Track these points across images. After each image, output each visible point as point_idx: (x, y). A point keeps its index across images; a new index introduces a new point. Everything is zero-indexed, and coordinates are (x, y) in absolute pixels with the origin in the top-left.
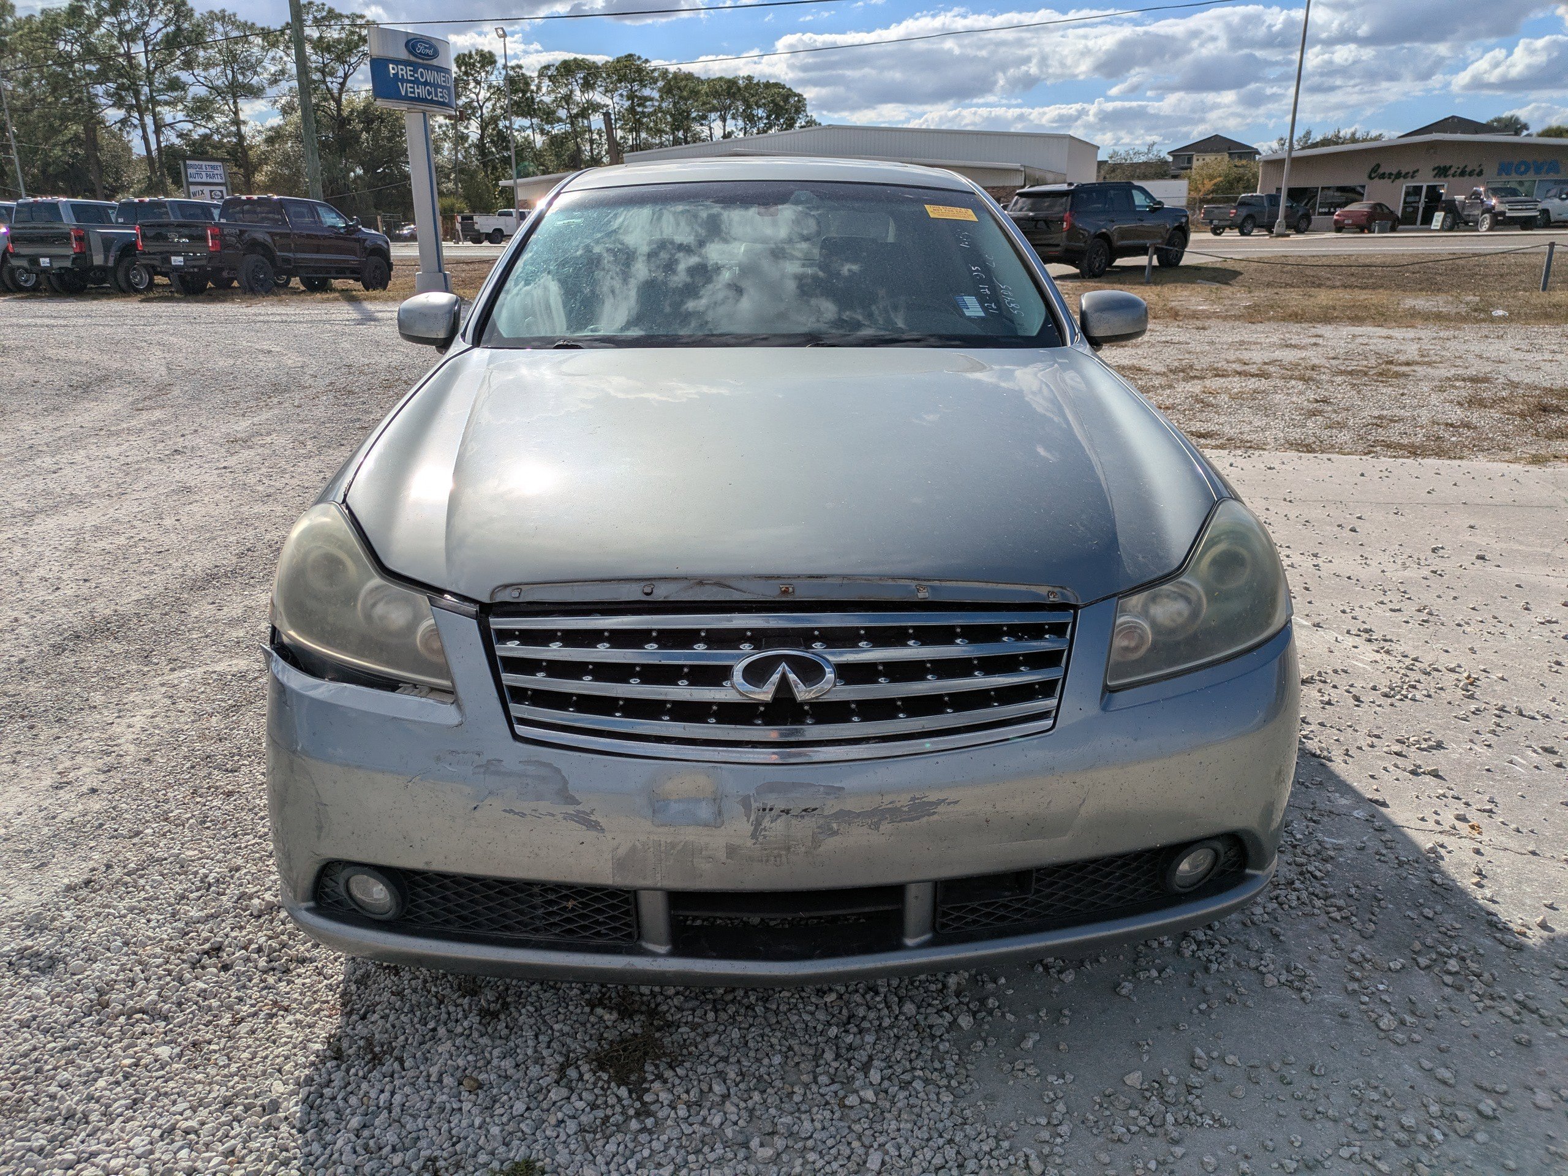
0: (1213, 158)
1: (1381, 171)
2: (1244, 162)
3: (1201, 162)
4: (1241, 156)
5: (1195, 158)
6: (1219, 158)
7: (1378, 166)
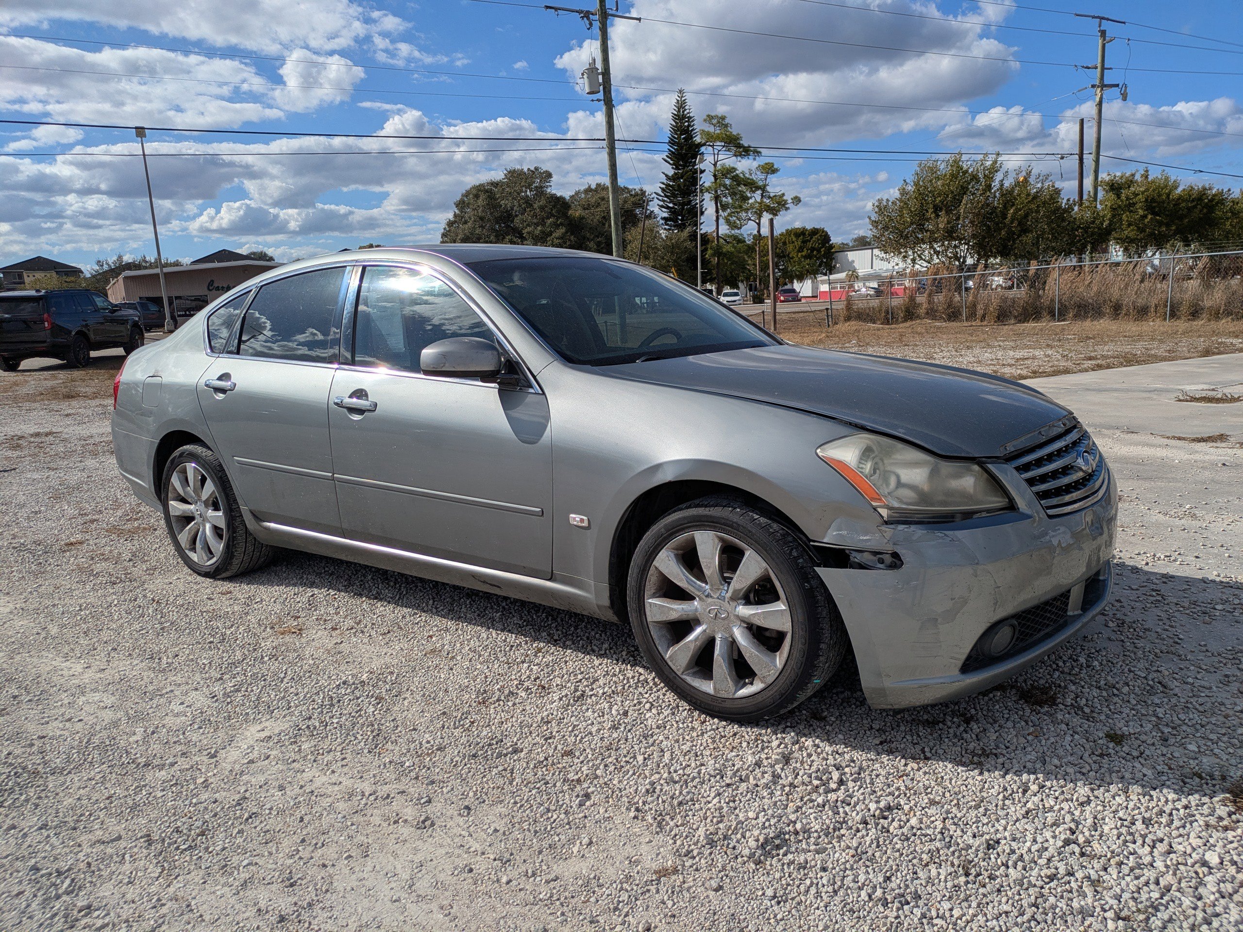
0: (43, 275)
1: (216, 285)
2: (72, 279)
3: (32, 278)
4: (67, 274)
5: (25, 275)
6: (48, 275)
7: (212, 281)
